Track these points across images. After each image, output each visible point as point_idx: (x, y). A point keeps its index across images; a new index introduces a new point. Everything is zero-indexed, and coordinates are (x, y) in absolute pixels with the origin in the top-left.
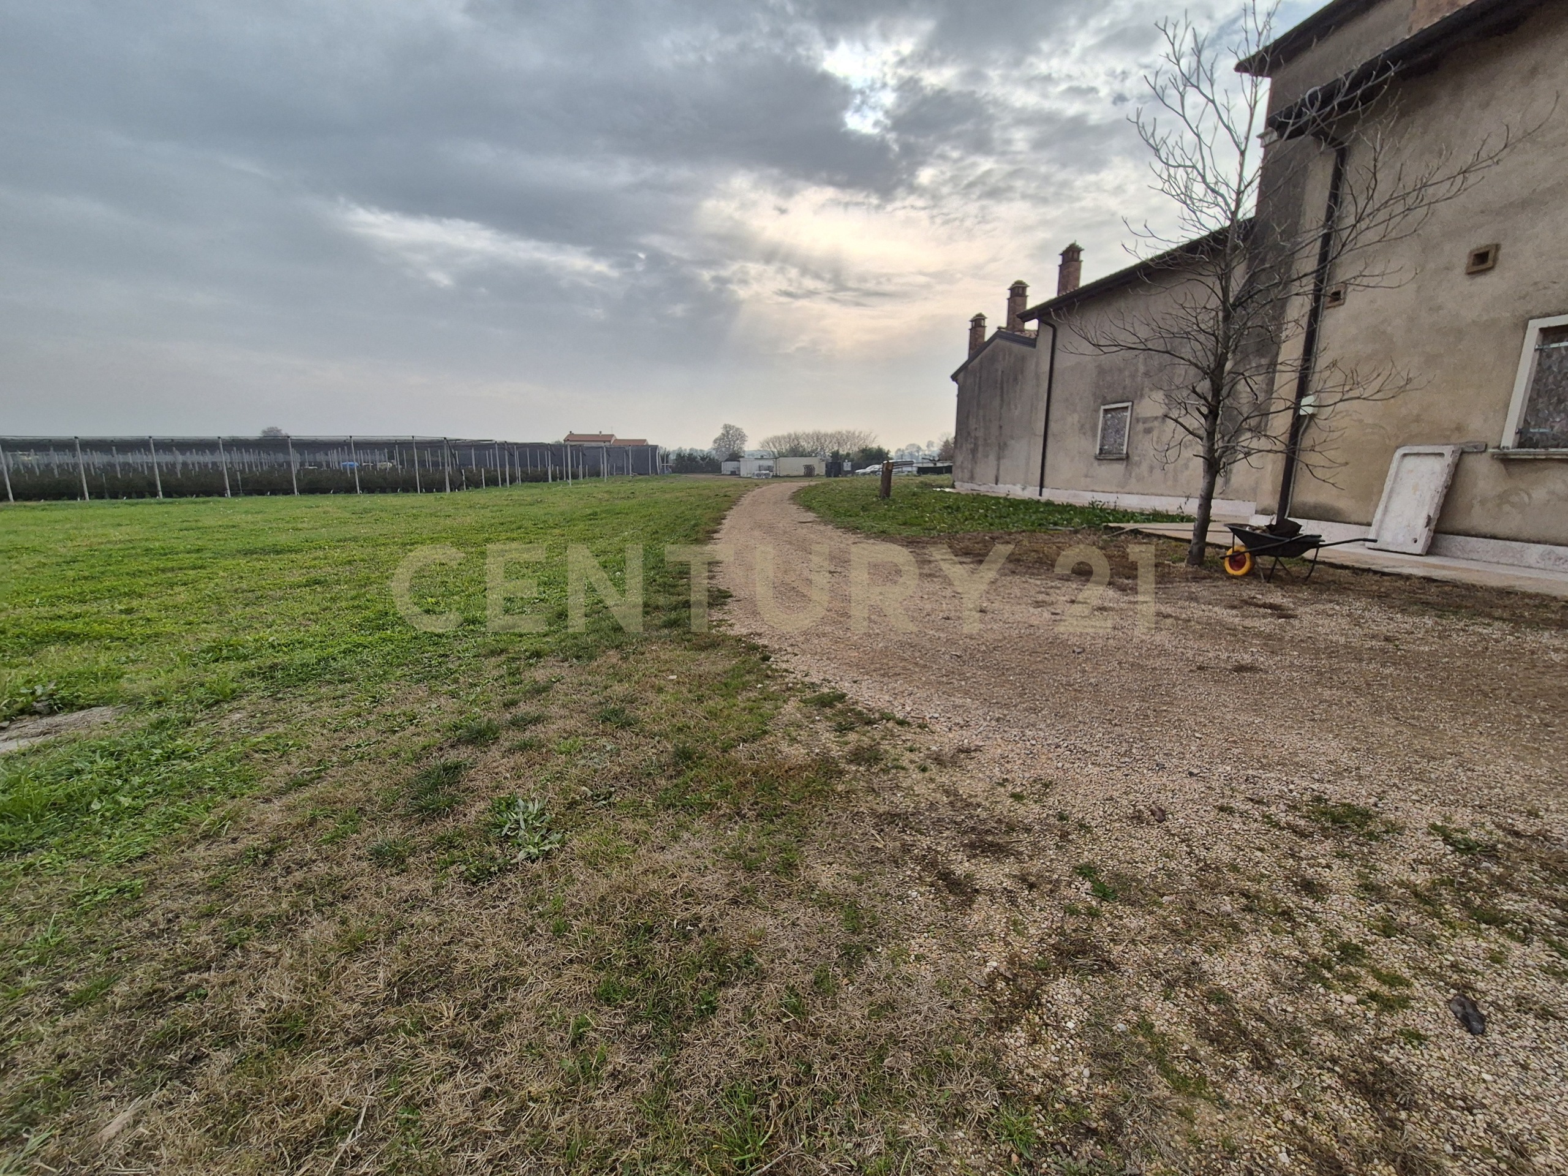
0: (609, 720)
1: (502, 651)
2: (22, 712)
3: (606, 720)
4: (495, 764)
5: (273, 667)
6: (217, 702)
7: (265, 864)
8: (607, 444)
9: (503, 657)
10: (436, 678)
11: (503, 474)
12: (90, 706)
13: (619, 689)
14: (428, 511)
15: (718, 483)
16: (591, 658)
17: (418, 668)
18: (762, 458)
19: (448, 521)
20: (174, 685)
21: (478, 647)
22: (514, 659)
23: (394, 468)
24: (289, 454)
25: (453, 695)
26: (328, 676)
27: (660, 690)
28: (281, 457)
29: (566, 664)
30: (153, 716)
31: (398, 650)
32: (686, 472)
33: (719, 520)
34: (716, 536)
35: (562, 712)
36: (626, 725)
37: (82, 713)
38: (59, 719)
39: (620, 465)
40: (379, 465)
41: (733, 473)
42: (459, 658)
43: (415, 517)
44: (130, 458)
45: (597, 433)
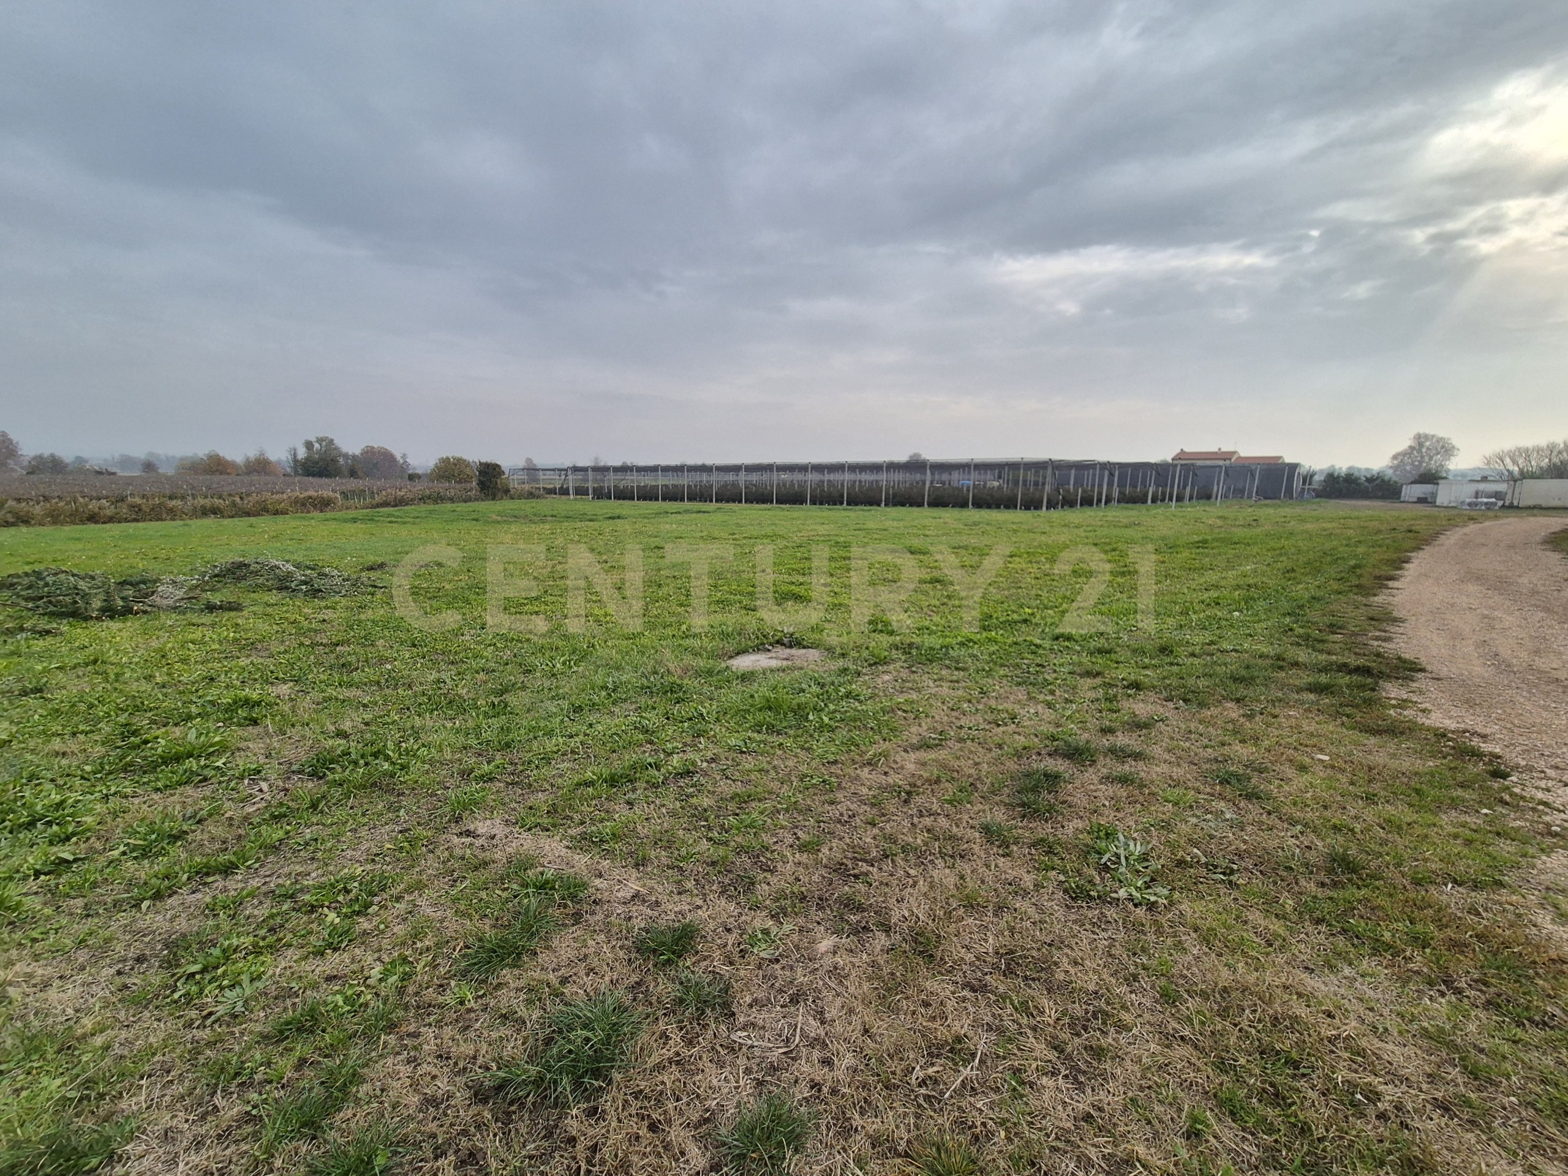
0: (1229, 783)
1: (1098, 674)
2: (778, 642)
3: (1225, 782)
4: (1092, 787)
5: (911, 645)
6: (875, 663)
7: (905, 801)
8: (1228, 462)
9: (1098, 681)
10: (1034, 685)
11: (1100, 494)
12: (809, 647)
13: (1243, 751)
14: (1026, 527)
15: (1394, 513)
16: (1202, 705)
17: (1018, 672)
18: (1484, 479)
19: (1043, 538)
20: (851, 644)
21: (1073, 664)
22: (1111, 686)
23: (1000, 488)
24: (925, 474)
25: (1049, 705)
26: (947, 662)
27: (1303, 768)
28: (918, 477)
29: (1171, 705)
30: (841, 663)
31: (1002, 652)
32: (1337, 497)
33: (1399, 563)
34: (1391, 584)
35: (1166, 756)
36: (1252, 796)
37: (804, 651)
38: (793, 651)
39: (1240, 486)
40: (989, 484)
41: (1421, 500)
42: (1055, 671)
43: (1015, 531)
44: (832, 477)
45: (1216, 450)
